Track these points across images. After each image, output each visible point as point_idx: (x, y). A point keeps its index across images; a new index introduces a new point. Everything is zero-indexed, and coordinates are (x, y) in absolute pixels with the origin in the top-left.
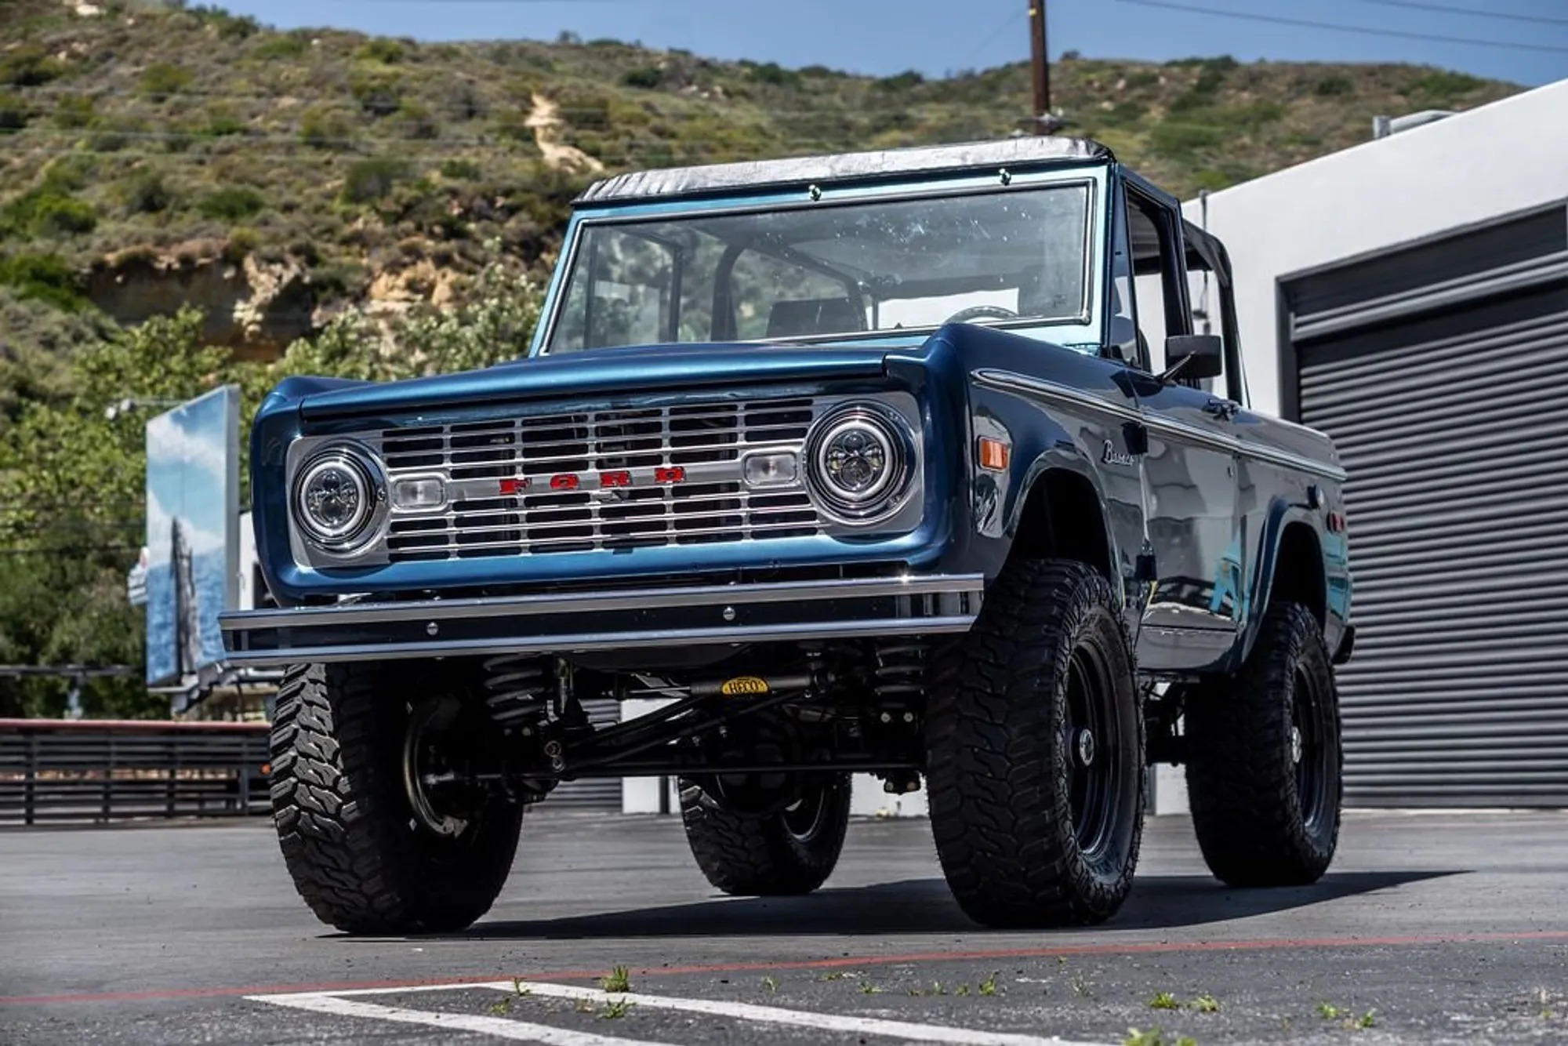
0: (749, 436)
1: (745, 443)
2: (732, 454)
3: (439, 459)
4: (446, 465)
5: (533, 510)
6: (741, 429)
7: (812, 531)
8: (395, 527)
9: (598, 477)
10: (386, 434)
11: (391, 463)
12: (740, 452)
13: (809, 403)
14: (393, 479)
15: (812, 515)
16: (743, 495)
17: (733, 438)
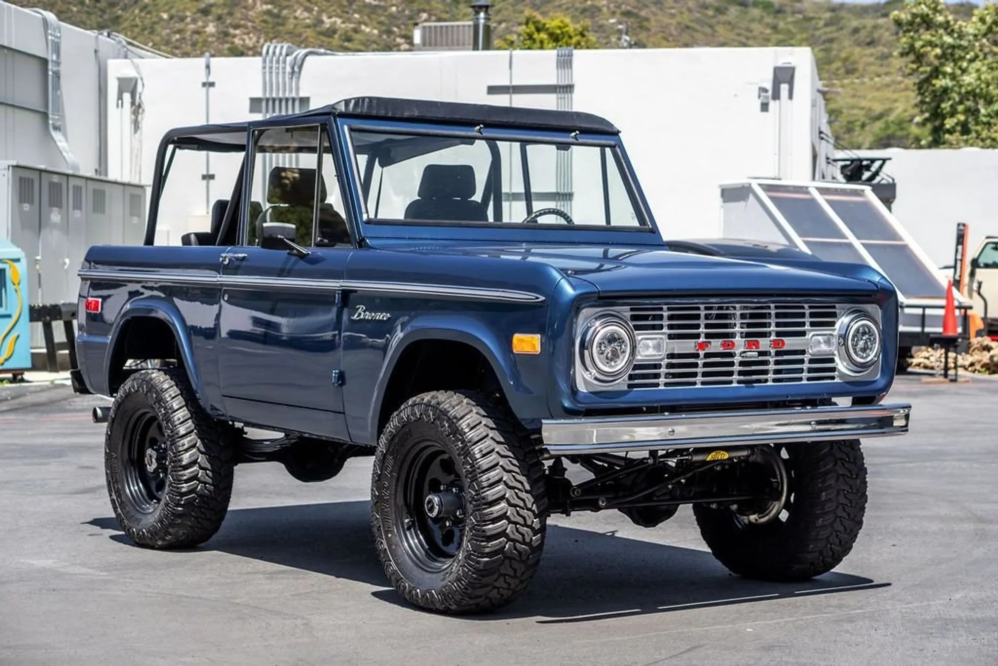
0: (813, 324)
1: (810, 328)
2: (803, 334)
3: (661, 327)
4: (664, 331)
5: (708, 360)
6: (807, 320)
7: (833, 378)
8: (636, 367)
9: (743, 343)
10: (632, 310)
11: (637, 328)
12: (807, 333)
13: (834, 307)
14: (640, 338)
15: (833, 370)
16: (806, 357)
17: (803, 324)
